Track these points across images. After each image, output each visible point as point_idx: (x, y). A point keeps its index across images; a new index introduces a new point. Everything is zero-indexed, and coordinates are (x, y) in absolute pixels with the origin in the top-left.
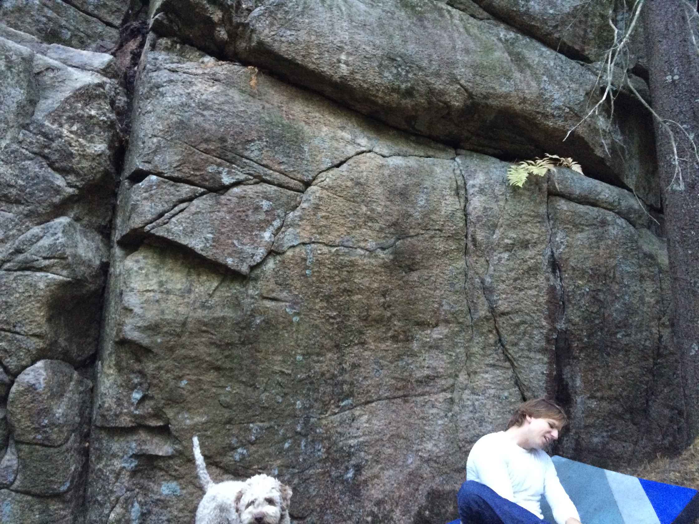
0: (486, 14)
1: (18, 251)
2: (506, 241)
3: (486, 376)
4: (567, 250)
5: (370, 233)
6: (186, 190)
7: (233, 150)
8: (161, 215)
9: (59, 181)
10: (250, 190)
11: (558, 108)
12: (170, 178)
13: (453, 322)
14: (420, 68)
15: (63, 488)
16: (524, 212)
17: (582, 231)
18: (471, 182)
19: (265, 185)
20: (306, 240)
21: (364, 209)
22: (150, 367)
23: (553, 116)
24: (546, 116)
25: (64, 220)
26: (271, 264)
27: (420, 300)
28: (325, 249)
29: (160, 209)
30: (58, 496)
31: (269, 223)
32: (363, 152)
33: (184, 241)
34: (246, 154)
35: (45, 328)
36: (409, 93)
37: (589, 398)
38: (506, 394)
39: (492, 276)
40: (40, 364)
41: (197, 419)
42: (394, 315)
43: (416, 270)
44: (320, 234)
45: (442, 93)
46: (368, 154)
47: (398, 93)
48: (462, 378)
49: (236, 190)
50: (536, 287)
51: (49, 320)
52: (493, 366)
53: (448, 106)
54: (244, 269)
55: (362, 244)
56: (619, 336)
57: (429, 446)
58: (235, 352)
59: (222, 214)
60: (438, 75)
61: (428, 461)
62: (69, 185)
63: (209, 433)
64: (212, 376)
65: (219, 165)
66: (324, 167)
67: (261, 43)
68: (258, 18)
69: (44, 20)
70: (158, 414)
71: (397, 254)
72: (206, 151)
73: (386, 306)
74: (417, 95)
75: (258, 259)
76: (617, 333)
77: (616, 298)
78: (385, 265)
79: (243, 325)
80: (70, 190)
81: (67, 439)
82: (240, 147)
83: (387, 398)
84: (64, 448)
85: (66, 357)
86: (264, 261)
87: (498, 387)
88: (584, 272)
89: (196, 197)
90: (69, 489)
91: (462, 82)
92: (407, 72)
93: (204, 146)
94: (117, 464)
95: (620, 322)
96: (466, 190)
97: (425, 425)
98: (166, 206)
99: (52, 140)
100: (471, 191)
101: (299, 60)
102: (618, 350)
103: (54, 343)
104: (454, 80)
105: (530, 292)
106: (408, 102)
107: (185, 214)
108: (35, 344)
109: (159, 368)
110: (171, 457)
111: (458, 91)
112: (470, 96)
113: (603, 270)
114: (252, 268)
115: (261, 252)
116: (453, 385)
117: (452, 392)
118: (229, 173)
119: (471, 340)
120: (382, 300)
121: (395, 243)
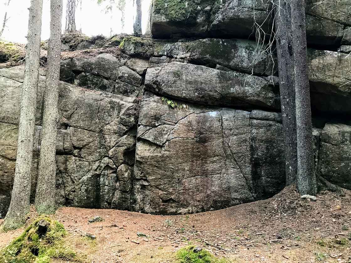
0: (229, 69)
1: (117, 143)
2: (235, 133)
3: (231, 170)
4: (256, 134)
5: (192, 134)
6: (148, 128)
7: (158, 118)
8: (143, 134)
9: (125, 128)
10: (162, 126)
11: (251, 94)
12: (145, 126)
13: (220, 156)
14: (206, 90)
15: (128, 190)
16: (241, 124)
17: (262, 128)
18: (224, 118)
19: (166, 125)
20: (176, 137)
21: (191, 128)
22: (142, 166)
23: (250, 96)
24: (247, 97)
25: (126, 136)
26: (167, 143)
27: (209, 150)
28: (181, 139)
29: (143, 132)
30: (127, 192)
31: (167, 133)
32: (191, 114)
33: (148, 139)
34: (161, 118)
35: (123, 158)
36: (203, 97)
37: (267, 178)
38: (238, 176)
39: (231, 143)
40: (122, 165)
41: (153, 178)
42: (201, 154)
43: (207, 142)
44: (179, 135)
45: (213, 95)
46: (193, 114)
47: (200, 97)
48: (224, 170)
49: (159, 127)
50: (246, 145)
51: (123, 156)
52: (233, 168)
53: (215, 98)
54: (161, 144)
55: (190, 137)
56: (276, 159)
57: (213, 188)
58: (160, 163)
59: (156, 132)
60: (211, 91)
61: (213, 192)
62: (126, 128)
63: (155, 181)
64: (155, 168)
65: (155, 122)
66: (180, 119)
67: (164, 92)
68: (163, 87)
69: (124, 88)
70: (145, 176)
71: (200, 138)
72: (152, 119)
73: (199, 152)
74: (205, 97)
75: (164, 142)
76: (276, 158)
77: (275, 148)
78: (197, 142)
79: (161, 157)
80: (126, 129)
81: (128, 180)
82: (159, 117)
83: (201, 175)
84: (127, 182)
85: (127, 164)
86: (166, 142)
87: (235, 174)
88: (263, 141)
89: (150, 129)
90: (129, 191)
91: (219, 92)
92: (202, 92)
93: (151, 118)
94: (138, 186)
95: (276, 155)
96: (222, 120)
97: (212, 183)
98: (144, 132)
99: (123, 120)
100: (224, 120)
101: (173, 94)
102: (277, 164)
103: (125, 161)
104: (216, 91)
105: (243, 147)
106: (203, 100)
107: (148, 133)
108: (121, 161)
109: (144, 166)
110: (148, 185)
111: (218, 94)
112: (221, 94)
113: (270, 140)
114: (163, 144)
115: (165, 140)
116: (221, 173)
117: (221, 174)
118: (157, 123)
119: (226, 161)
120: (197, 150)
121: (200, 136)
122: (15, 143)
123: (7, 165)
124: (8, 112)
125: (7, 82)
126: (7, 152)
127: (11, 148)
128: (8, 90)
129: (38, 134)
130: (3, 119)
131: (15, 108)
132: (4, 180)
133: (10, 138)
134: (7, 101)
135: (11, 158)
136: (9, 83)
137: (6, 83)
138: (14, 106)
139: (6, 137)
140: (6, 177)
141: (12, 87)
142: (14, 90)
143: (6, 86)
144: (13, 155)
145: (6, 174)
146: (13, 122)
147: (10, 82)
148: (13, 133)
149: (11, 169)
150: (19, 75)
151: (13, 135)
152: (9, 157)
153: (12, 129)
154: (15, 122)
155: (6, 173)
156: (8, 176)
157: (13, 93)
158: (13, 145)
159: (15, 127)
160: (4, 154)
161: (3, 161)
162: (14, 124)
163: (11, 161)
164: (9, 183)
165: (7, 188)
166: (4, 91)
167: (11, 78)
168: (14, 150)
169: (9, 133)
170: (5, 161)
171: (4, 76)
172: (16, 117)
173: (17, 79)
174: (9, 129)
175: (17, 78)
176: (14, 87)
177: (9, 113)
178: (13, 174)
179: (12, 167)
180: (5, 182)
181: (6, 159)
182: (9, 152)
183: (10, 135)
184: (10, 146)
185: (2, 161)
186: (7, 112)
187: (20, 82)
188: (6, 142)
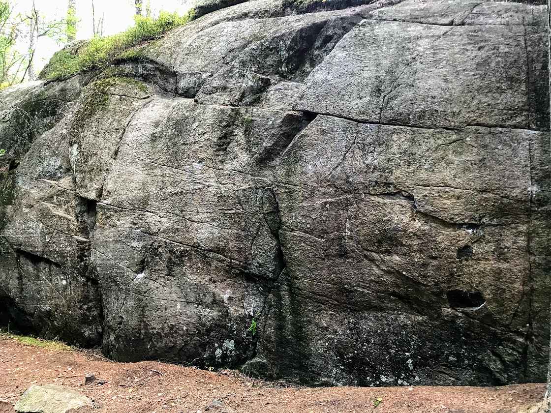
122: (459, 180)
123: (439, 239)
124: (433, 97)
125: (409, 29)
126: (439, 203)
127: (451, 193)
128: (419, 46)
129: (526, 153)
130: (420, 118)
131: (450, 86)
132: (429, 276)
133: (444, 165)
134: (424, 71)
135: (451, 219)
136: (414, 31)
137: (408, 32)
138: (446, 81)
139: (434, 164)
140: (433, 271)
141: (427, 37)
142: (437, 43)
143: (409, 39)
144: (456, 212)
145: (435, 263)
146: (447, 124)
147: (415, 29)
148: (451, 152)
149: (449, 250)
150: (431, 11)
151: (451, 157)
152: (445, 216)
153: (448, 142)
154: (453, 124)
155: (435, 258)
156: (439, 268)
157: (435, 50)
158: (455, 184)
159: (454, 137)
160: (431, 208)
161: (426, 227)
162: (452, 129)
163: (449, 228)
164: (442, 285)
165: (434, 298)
166: (408, 49)
167: (415, 20)
168: (458, 198)
169: (440, 154)
170: (431, 226)
171: (395, 20)
172: (455, 110)
173: (431, 20)
174: (440, 142)
175: (429, 17)
176: (433, 36)
177: (435, 100)
178: (453, 262)
179: (453, 245)
180: (431, 282)
181: (435, 223)
182: (445, 204)
183: (443, 158)
184: (448, 189)
185: (422, 228)
186: (429, 99)
187: (441, 25)
188: (436, 178)
